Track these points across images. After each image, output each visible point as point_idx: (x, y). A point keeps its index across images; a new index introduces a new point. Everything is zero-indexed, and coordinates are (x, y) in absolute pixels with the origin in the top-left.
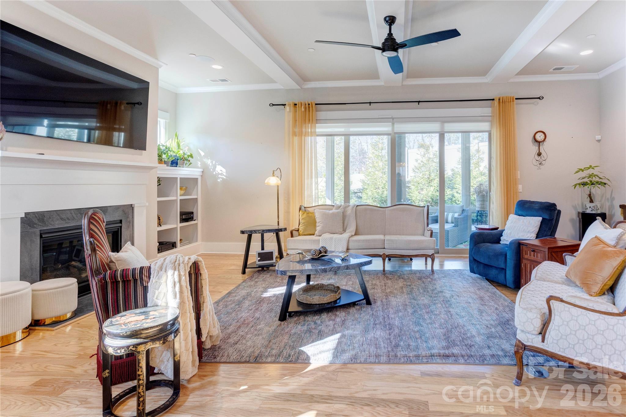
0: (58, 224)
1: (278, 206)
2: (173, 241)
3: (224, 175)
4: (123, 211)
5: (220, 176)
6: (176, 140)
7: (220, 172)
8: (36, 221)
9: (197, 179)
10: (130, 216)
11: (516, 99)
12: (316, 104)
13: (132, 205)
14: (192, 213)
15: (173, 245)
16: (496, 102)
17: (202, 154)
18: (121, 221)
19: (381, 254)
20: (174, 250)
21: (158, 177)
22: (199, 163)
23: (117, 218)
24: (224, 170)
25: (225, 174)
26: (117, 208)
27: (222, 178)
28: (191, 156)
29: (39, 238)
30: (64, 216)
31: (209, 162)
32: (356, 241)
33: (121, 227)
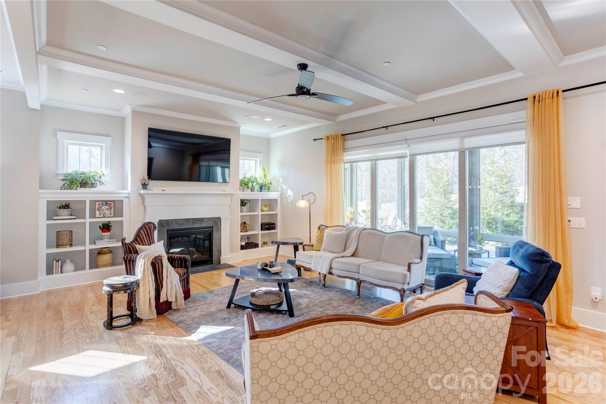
0: (176, 227)
2: (258, 243)
3: (291, 197)
4: (214, 221)
5: (290, 198)
6: (263, 172)
7: (290, 195)
8: (165, 225)
9: (277, 199)
10: (219, 225)
11: (563, 91)
12: (342, 135)
13: (220, 217)
14: (274, 224)
15: (256, 246)
16: (529, 102)
17: (281, 181)
18: (213, 228)
19: (356, 278)
20: (257, 249)
21: (241, 200)
22: (280, 188)
23: (211, 225)
24: (292, 193)
25: (292, 196)
26: (210, 219)
27: (291, 199)
28: (271, 183)
29: (166, 233)
30: (178, 223)
31: (284, 187)
32: (339, 262)
33: (213, 230)
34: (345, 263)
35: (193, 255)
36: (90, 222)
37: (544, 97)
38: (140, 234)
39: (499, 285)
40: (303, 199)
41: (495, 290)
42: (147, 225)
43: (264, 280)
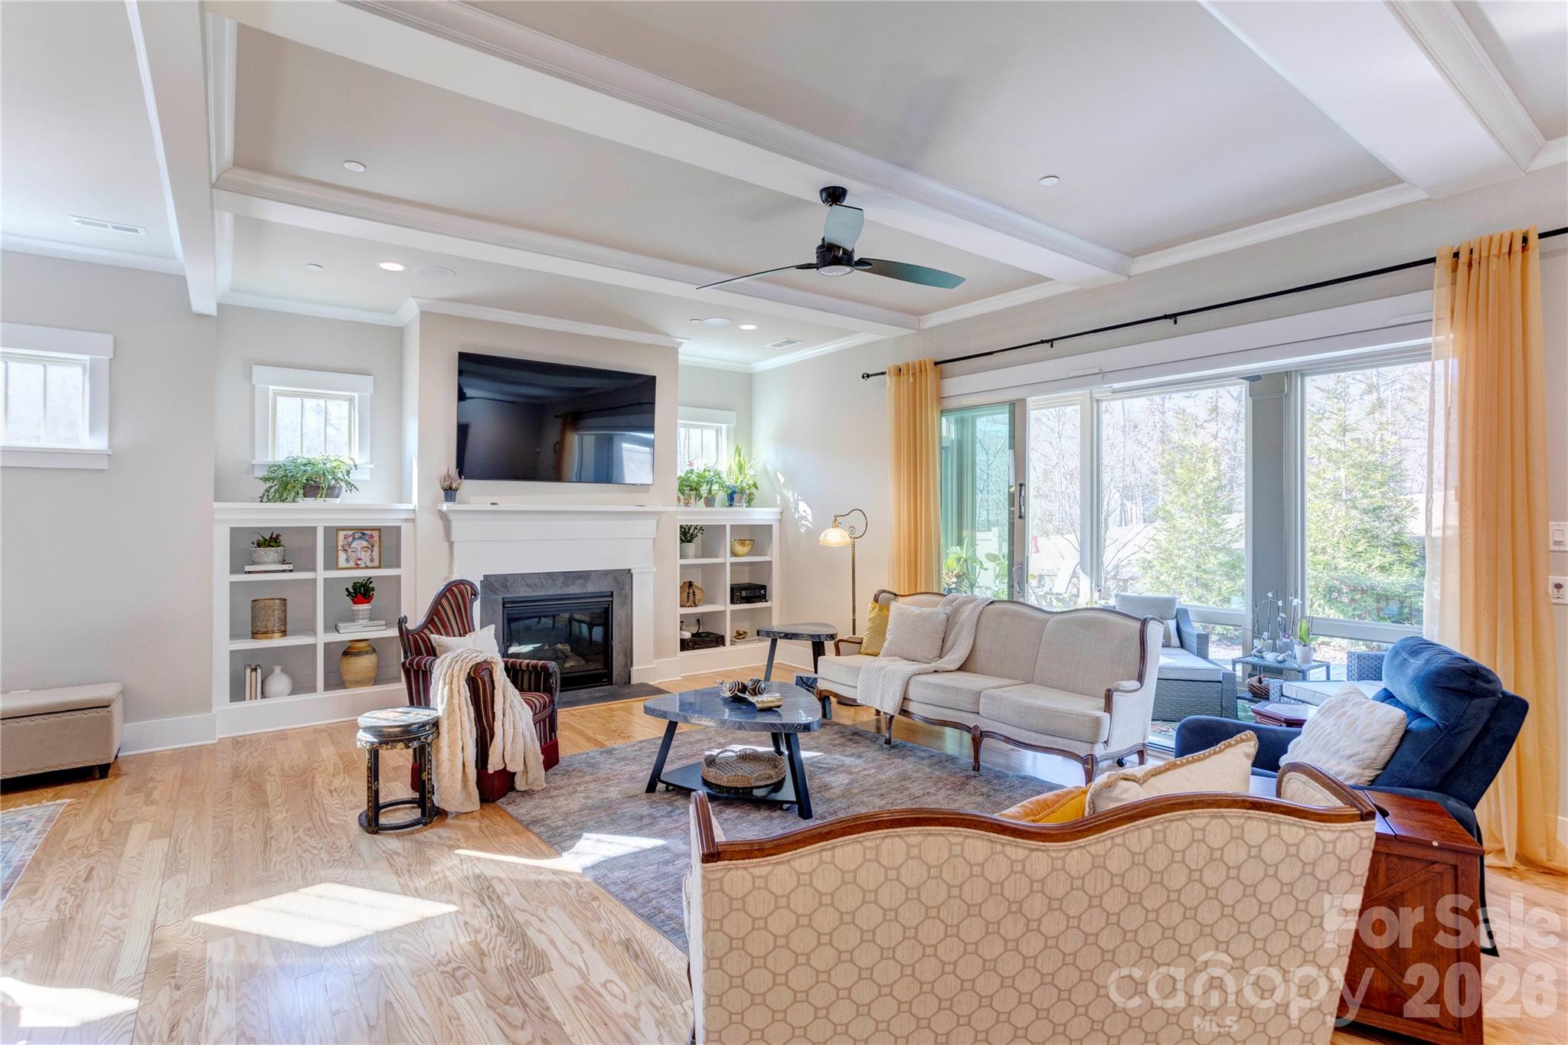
0: (523, 592)
1: (854, 587)
2: (722, 634)
3: (808, 520)
4: (616, 579)
5: (803, 522)
6: (737, 458)
7: (804, 514)
8: (498, 586)
9: (771, 526)
10: (627, 588)
11: (1542, 236)
12: (936, 364)
13: (629, 570)
14: (764, 587)
15: (718, 641)
16: (1440, 272)
17: (782, 480)
18: (612, 596)
19: (972, 725)
20: (721, 649)
21: (681, 527)
22: (779, 497)
23: (609, 589)
24: (809, 511)
25: (810, 518)
26: (606, 573)
27: (806, 526)
28: (755, 485)
29: (501, 607)
30: (530, 582)
31: (789, 494)
32: (927, 685)
33: (612, 602)
34: (942, 687)
35: (564, 662)
36: (325, 579)
37: (1484, 254)
38: (440, 607)
39: (1349, 752)
40: (836, 526)
41: (1339, 764)
42: (456, 586)
43: (737, 725)
